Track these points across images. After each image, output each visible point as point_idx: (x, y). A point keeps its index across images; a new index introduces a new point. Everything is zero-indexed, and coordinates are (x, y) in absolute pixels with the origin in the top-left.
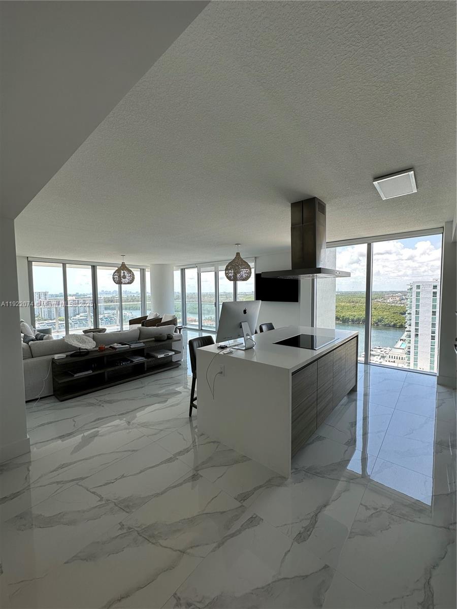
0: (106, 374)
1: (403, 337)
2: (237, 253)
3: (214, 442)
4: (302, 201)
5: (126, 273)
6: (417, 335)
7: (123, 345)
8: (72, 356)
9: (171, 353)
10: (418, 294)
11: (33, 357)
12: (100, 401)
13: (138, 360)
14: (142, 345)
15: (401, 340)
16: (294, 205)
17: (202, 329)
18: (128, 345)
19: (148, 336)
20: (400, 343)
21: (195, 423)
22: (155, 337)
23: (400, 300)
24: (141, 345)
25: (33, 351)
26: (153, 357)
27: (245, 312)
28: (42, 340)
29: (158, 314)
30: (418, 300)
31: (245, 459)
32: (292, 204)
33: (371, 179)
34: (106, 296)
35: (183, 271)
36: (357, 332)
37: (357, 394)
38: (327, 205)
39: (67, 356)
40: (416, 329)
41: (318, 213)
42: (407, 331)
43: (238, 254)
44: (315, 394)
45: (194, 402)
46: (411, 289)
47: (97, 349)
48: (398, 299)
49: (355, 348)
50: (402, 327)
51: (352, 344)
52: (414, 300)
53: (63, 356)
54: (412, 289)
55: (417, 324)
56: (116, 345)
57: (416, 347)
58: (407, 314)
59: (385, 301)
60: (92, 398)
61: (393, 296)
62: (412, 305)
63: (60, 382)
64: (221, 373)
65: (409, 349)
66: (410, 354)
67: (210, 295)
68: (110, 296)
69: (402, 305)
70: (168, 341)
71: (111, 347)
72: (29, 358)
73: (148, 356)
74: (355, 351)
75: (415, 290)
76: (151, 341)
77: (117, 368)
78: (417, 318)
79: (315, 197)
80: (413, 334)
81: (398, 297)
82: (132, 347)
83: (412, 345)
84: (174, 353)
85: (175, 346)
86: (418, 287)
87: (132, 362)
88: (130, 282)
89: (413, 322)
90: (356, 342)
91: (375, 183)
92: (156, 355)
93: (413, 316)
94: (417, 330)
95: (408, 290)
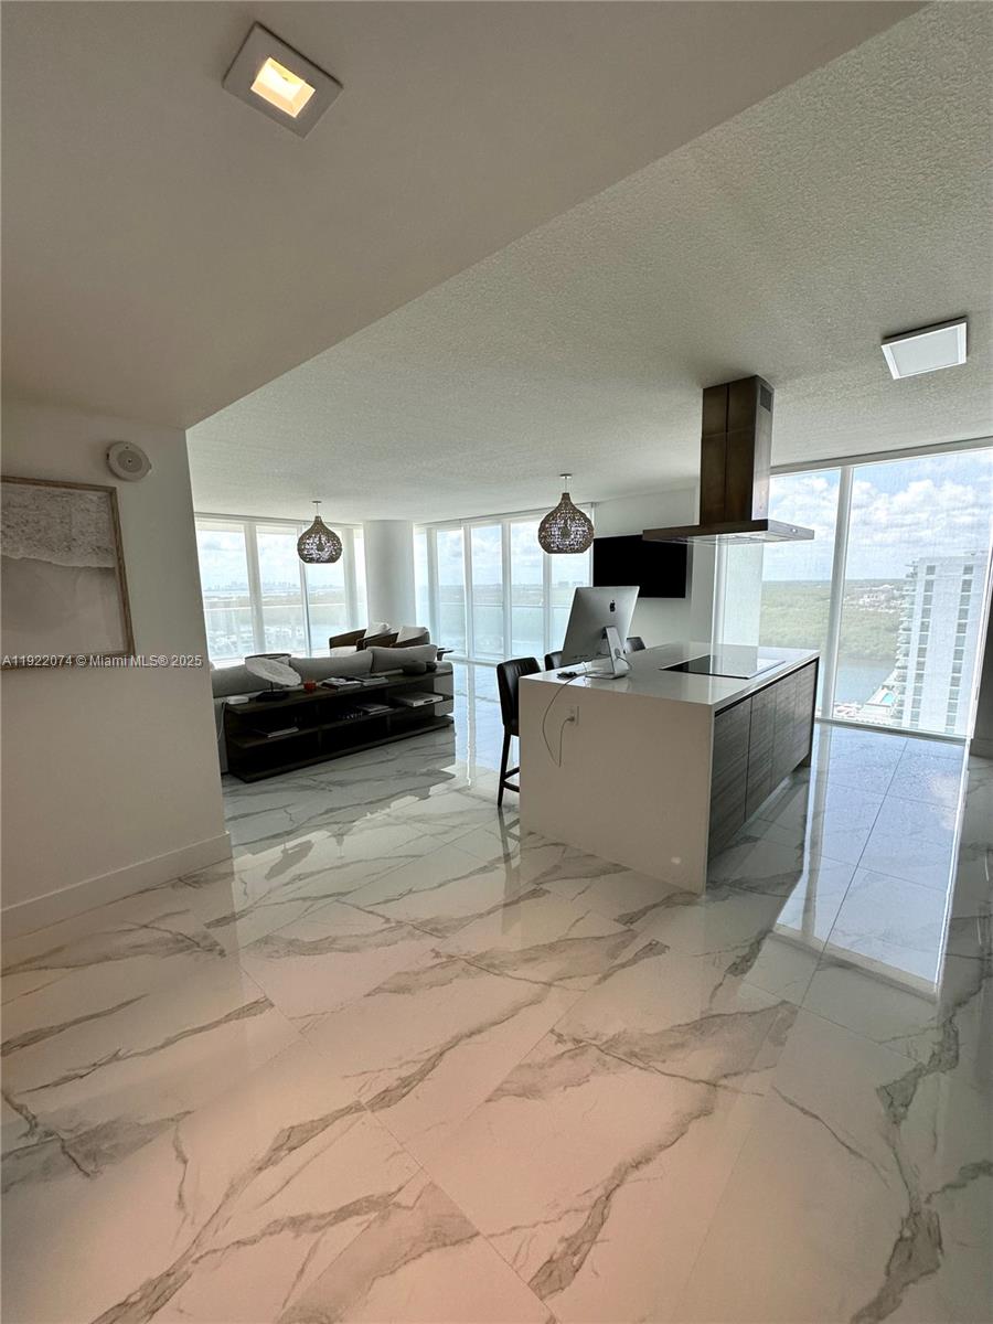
1: (890, 681)
2: (564, 494)
3: (556, 844)
4: (728, 384)
5: (323, 539)
6: (919, 677)
7: (348, 680)
8: (258, 699)
9: (436, 699)
10: (929, 585)
12: (322, 782)
13: (376, 710)
14: (383, 681)
15: (884, 687)
16: (710, 393)
19: (391, 664)
20: (881, 693)
21: (509, 818)
22: (404, 668)
23: (888, 601)
24: (380, 680)
27: (612, 607)
30: (927, 600)
31: (617, 868)
32: (705, 391)
33: (878, 338)
36: (815, 651)
37: (810, 771)
38: (776, 391)
39: (250, 699)
40: (918, 663)
41: (761, 411)
42: (899, 668)
43: (566, 496)
44: (746, 758)
45: (506, 780)
46: (914, 575)
47: (302, 687)
48: (883, 597)
49: (813, 683)
50: (889, 660)
51: (808, 674)
52: (919, 600)
53: (243, 699)
54: (916, 574)
55: (922, 652)
56: (333, 680)
57: (916, 703)
58: (901, 631)
59: (854, 602)
60: (303, 777)
61: (871, 591)
62: (915, 611)
63: (246, 746)
64: (572, 719)
65: (901, 705)
66: (901, 718)
69: (892, 611)
70: (428, 675)
71: (324, 684)
73: (393, 704)
74: (812, 689)
75: (923, 576)
76: (399, 674)
78: (923, 640)
79: (756, 376)
80: (912, 673)
81: (883, 592)
82: (365, 684)
83: (909, 697)
84: (441, 698)
85: (439, 684)
86: (931, 570)
88: (332, 559)
89: (914, 647)
90: (813, 671)
91: (886, 348)
92: (409, 701)
93: (915, 635)
94: (921, 665)
95: (907, 576)
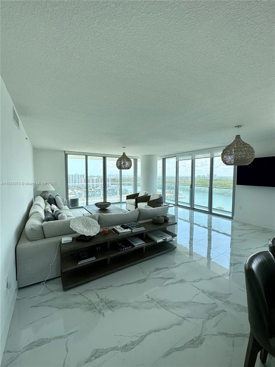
0: (109, 260)
11: (45, 238)
17: (178, 205)
18: (130, 228)
25: (45, 232)
26: (152, 240)
28: (57, 219)
29: (147, 192)
34: (112, 177)
35: (164, 160)
67: (171, 178)
68: (114, 177)
72: (42, 239)
77: (119, 253)
87: (133, 246)
